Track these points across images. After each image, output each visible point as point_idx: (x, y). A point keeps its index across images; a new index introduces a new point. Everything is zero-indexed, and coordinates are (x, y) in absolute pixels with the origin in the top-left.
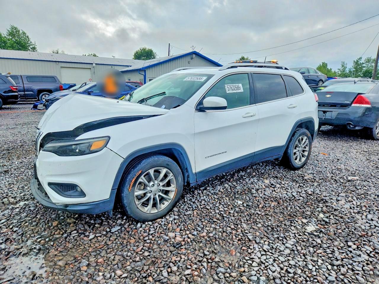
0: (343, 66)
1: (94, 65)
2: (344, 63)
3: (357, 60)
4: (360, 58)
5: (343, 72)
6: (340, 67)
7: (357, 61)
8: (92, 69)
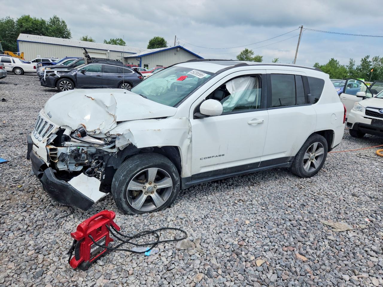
0: (351, 63)
1: (109, 51)
2: (352, 60)
3: (365, 58)
4: (368, 57)
5: (351, 69)
6: (348, 64)
7: (365, 60)
8: (107, 54)
